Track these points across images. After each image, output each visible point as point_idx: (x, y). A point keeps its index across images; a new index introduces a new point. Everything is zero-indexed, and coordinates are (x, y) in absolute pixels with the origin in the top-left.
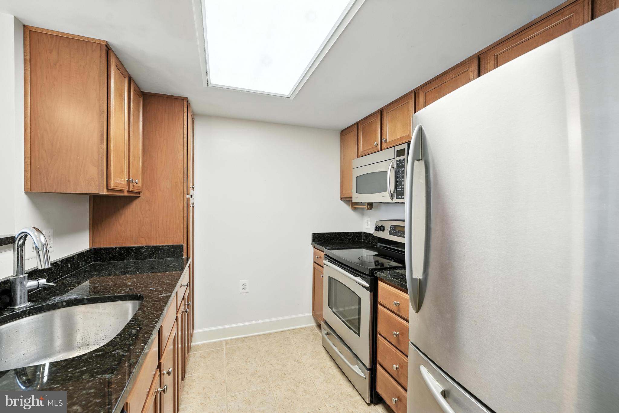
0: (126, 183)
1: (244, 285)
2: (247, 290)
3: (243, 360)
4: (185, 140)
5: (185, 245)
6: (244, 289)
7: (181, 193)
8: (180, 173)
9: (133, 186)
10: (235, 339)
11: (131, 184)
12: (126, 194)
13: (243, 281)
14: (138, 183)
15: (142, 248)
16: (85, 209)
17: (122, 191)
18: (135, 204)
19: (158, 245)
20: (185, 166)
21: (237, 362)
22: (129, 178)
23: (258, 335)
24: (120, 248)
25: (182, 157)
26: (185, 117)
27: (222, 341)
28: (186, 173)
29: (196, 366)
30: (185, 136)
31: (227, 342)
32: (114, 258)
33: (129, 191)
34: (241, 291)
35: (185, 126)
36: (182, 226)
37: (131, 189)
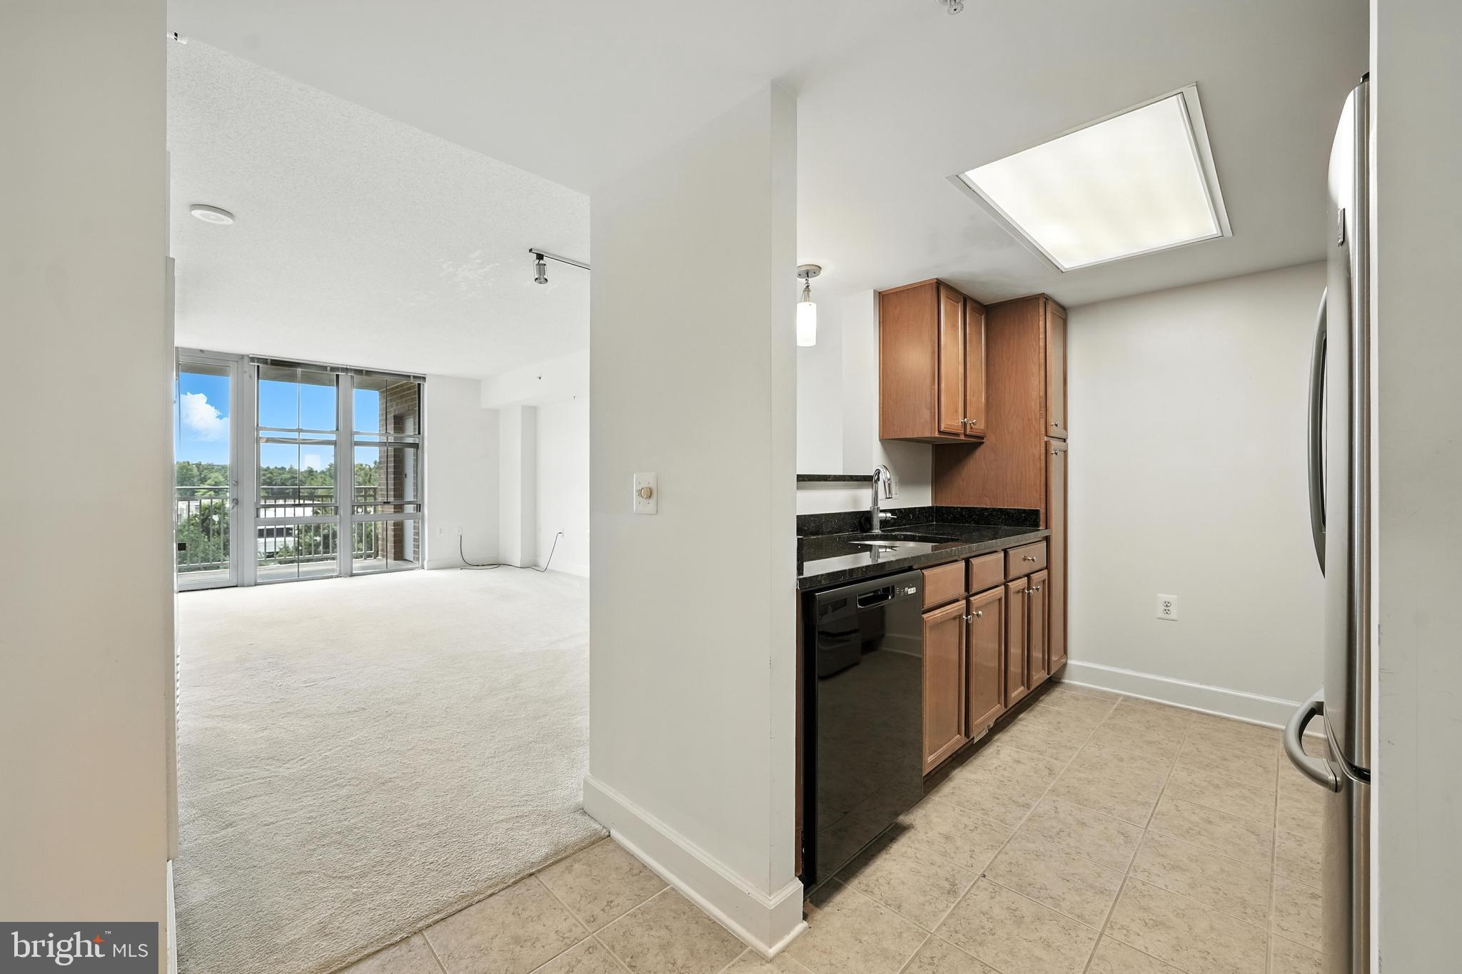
0: (960, 424)
1: (1167, 604)
2: (1173, 615)
4: (1042, 355)
5: (1042, 511)
6: (1167, 612)
7: (1037, 434)
8: (1036, 405)
9: (971, 428)
10: (1146, 701)
11: (968, 426)
12: (962, 437)
13: (1163, 596)
14: (978, 423)
15: (986, 509)
16: (927, 459)
17: (957, 435)
18: (979, 452)
19: (1006, 507)
20: (1042, 393)
22: (965, 417)
24: (962, 508)
25: (1037, 382)
26: (1042, 324)
27: (1118, 695)
28: (1043, 404)
30: (1042, 351)
31: (1127, 699)
32: (955, 520)
33: (966, 435)
34: (1161, 614)
35: (1042, 336)
36: (1038, 482)
37: (968, 432)
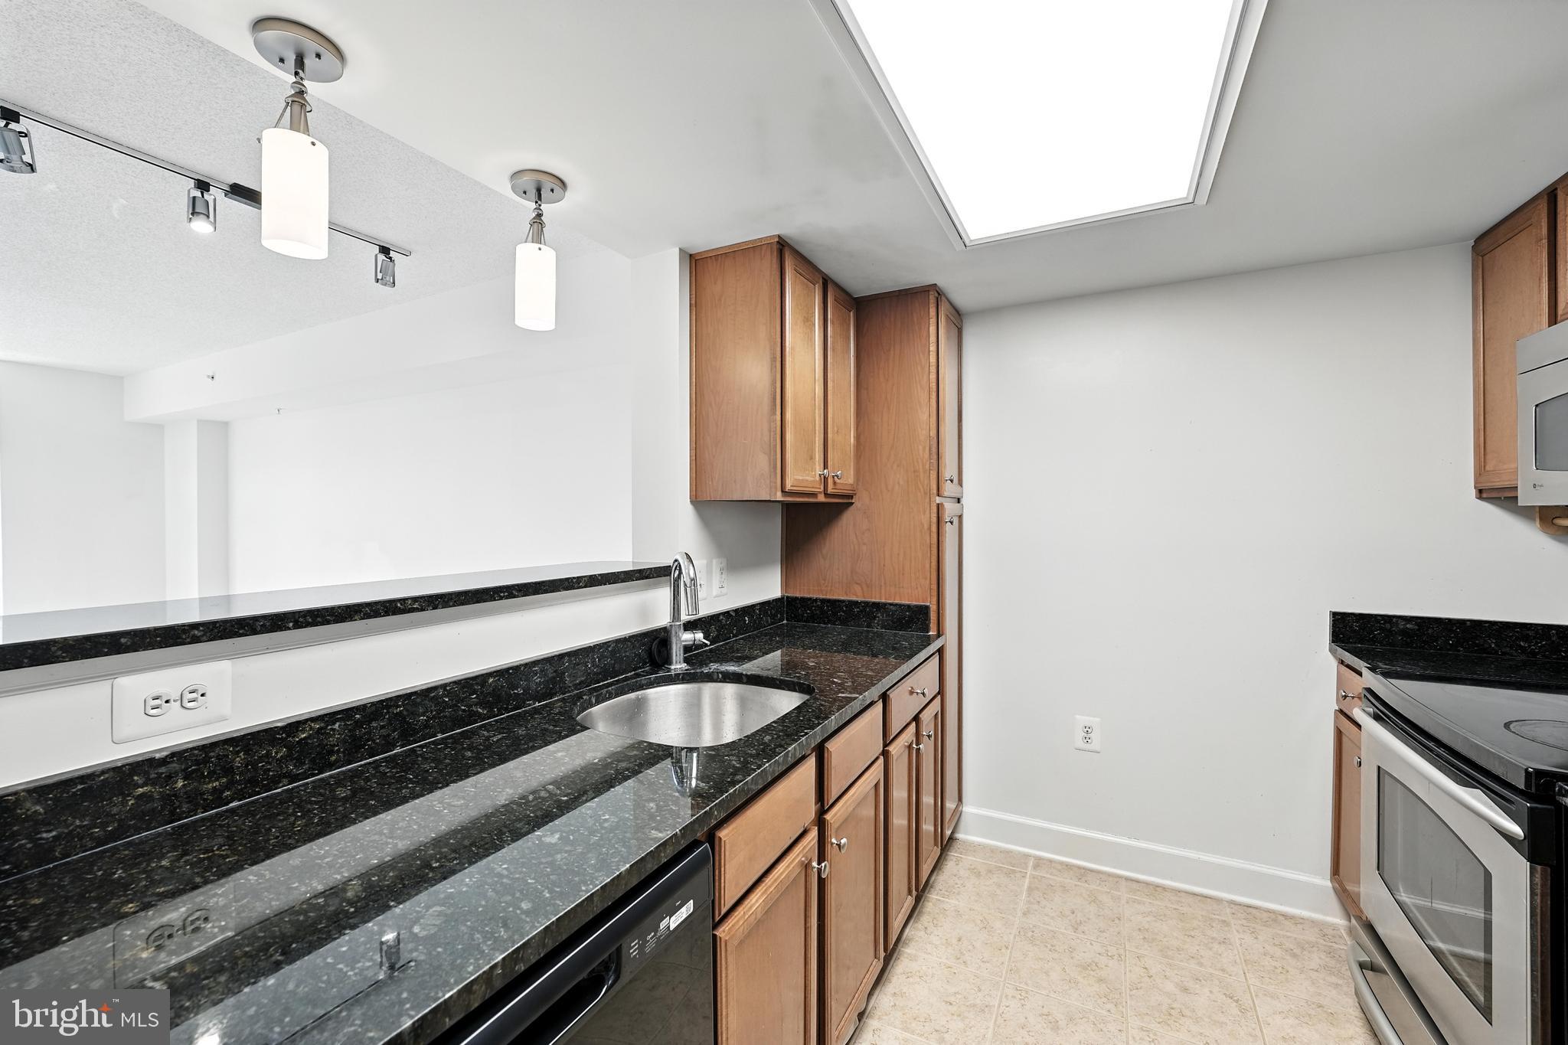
0: (818, 478)
1: (1088, 730)
2: (1095, 744)
3: (1070, 920)
4: (933, 376)
5: (933, 608)
6: (1087, 739)
7: (925, 493)
8: (924, 448)
9: (835, 483)
10: (1062, 863)
11: (830, 481)
12: (821, 498)
13: (1083, 720)
14: (846, 477)
15: (856, 603)
16: (775, 527)
17: (814, 495)
18: (847, 517)
19: (883, 601)
20: (933, 433)
21: (1053, 918)
22: (825, 466)
23: (1128, 879)
24: (823, 601)
25: (925, 417)
26: (933, 329)
27: (1027, 856)
28: (934, 450)
29: (956, 884)
30: (933, 369)
31: (1039, 862)
32: (813, 618)
33: (826, 495)
34: (1080, 744)
35: (933, 348)
36: (928, 566)
37: (830, 490)
